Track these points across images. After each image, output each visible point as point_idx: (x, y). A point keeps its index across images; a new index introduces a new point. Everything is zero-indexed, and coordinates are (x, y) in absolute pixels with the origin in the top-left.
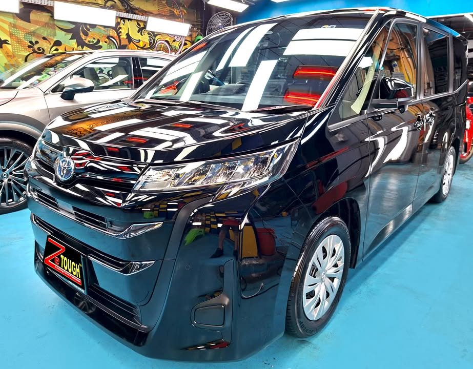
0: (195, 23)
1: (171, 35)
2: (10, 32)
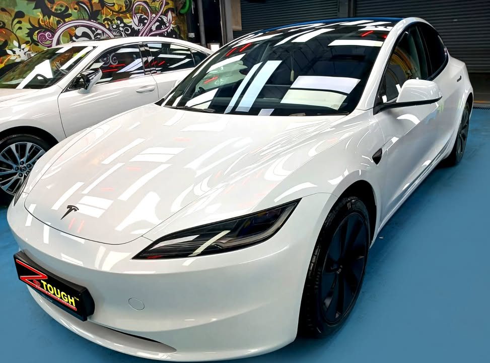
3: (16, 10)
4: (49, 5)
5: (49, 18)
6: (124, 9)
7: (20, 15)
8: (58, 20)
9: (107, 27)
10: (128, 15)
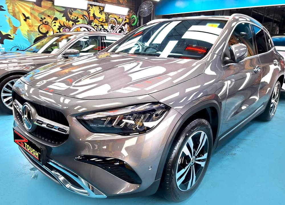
0: (132, 8)
1: (118, 14)
2: (31, 12)
3: (54, 17)
4: (70, 16)
5: (69, 22)
6: (105, 21)
7: (56, 19)
8: (73, 23)
9: (96, 29)
10: (106, 24)
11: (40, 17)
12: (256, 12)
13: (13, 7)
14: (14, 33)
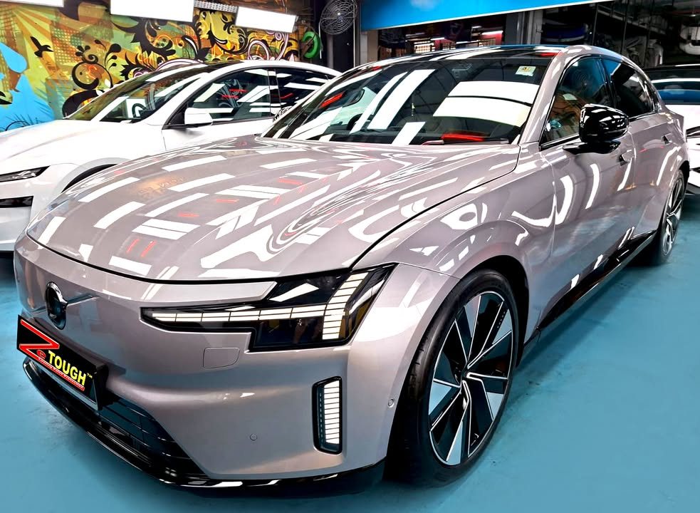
0: (303, 14)
1: (269, 31)
2: (51, 34)
3: (112, 43)
4: (150, 39)
5: (149, 54)
6: (238, 49)
7: (116, 48)
8: (159, 58)
10: (242, 56)
11: (75, 46)
12: (607, 14)
13: (8, 22)
14: (13, 87)
